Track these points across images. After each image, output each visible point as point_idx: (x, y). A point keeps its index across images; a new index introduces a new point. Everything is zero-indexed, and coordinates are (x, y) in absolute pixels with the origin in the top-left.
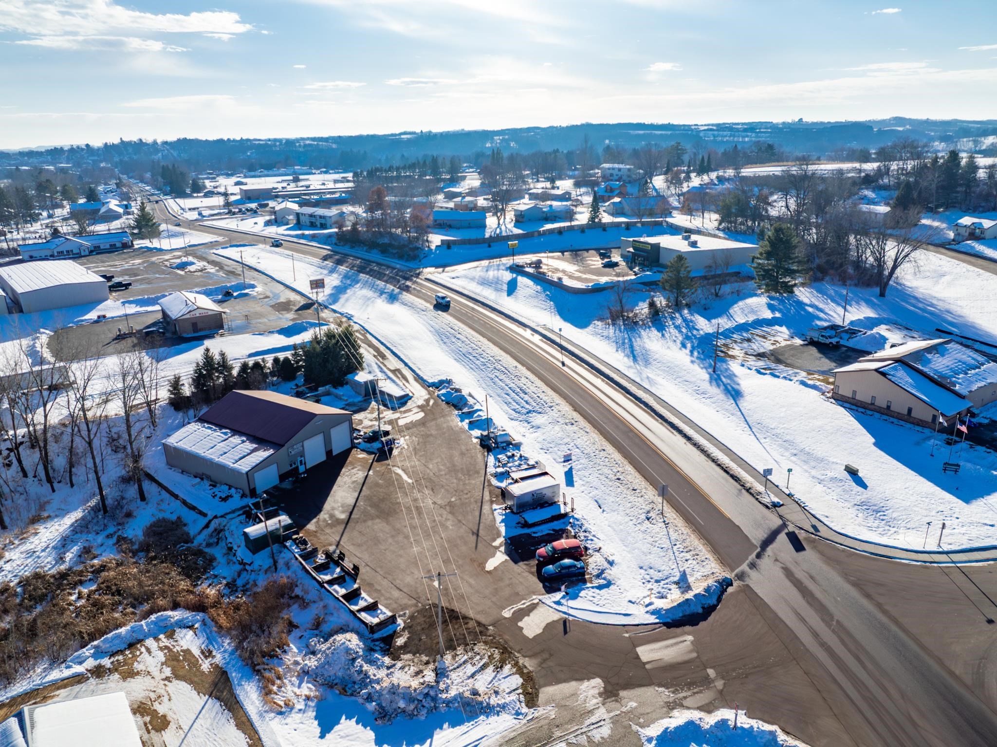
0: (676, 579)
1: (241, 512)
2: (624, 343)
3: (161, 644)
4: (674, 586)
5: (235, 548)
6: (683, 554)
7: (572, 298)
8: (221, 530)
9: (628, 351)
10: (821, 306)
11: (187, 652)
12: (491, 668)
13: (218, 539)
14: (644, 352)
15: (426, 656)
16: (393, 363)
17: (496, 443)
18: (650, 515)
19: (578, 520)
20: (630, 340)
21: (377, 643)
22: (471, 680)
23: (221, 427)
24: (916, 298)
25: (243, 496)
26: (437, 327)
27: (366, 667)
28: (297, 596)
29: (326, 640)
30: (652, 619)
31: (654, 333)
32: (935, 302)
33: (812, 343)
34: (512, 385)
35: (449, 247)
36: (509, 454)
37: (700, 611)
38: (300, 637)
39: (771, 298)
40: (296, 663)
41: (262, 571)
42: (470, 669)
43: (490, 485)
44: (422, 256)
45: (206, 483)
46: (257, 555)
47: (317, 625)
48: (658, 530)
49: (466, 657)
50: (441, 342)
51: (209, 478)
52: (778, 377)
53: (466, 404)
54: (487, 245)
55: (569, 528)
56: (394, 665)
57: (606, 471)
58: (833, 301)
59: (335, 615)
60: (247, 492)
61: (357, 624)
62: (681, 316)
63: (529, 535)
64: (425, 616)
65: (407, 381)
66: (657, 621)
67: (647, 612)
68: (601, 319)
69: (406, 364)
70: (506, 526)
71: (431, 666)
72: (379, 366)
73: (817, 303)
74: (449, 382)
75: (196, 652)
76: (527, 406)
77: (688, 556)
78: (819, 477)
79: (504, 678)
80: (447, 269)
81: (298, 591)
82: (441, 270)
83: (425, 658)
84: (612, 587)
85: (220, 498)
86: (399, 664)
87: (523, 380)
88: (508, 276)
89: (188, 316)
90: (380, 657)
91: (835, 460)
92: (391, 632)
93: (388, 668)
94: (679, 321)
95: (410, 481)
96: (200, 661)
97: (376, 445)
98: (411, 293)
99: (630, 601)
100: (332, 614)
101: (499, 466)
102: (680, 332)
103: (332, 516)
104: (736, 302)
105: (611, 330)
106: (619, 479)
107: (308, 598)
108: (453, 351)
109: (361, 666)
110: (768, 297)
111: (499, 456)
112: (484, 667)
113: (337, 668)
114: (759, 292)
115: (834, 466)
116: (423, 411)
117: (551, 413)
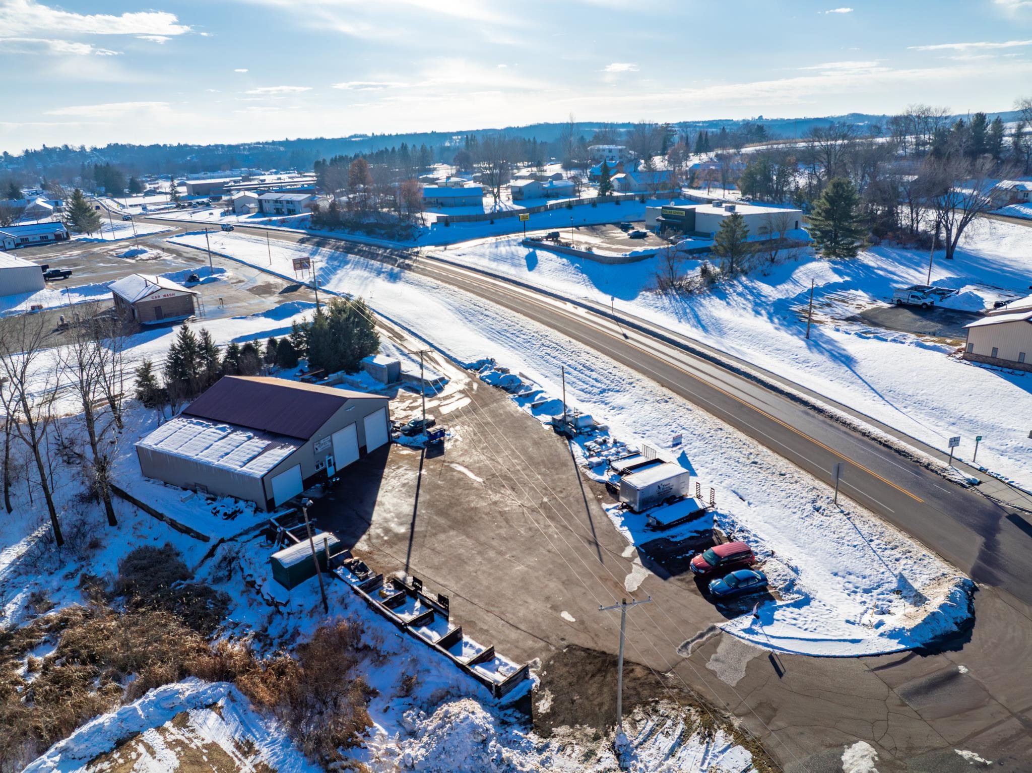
0: (894, 585)
1: (257, 532)
2: (685, 313)
3: (170, 738)
4: (893, 597)
5: (259, 582)
6: (887, 553)
7: (606, 269)
8: (234, 559)
9: (693, 321)
10: (890, 268)
11: (213, 747)
12: (694, 740)
13: (230, 571)
14: (713, 321)
15: (592, 726)
16: (415, 345)
17: (576, 427)
18: (818, 504)
19: (725, 517)
20: (692, 310)
21: (509, 712)
22: (671, 761)
23: (216, 421)
24: (986, 260)
25: (257, 510)
26: (457, 305)
27: (506, 753)
28: (366, 647)
29: (429, 714)
30: (894, 645)
31: (716, 301)
32: (1008, 263)
33: (900, 305)
34: (570, 362)
35: (447, 224)
36: (600, 440)
37: (955, 628)
38: (386, 711)
39: (834, 262)
40: (390, 753)
41: (305, 612)
42: (665, 743)
43: (588, 479)
44: (417, 234)
45: (202, 495)
46: (293, 590)
47: (407, 688)
48: (837, 523)
49: (650, 724)
50: (465, 320)
51: (205, 489)
52: (886, 340)
53: (520, 386)
54: (489, 222)
55: (715, 527)
56: (547, 746)
57: (733, 453)
58: (901, 264)
59: (434, 672)
60: (263, 504)
61: (472, 684)
62: (741, 283)
63: (666, 541)
64: (566, 665)
65: (438, 364)
66: (902, 647)
67: (881, 635)
68: (649, 290)
69: (431, 345)
70: (630, 529)
71: (604, 742)
72: (398, 349)
73: (885, 266)
74: (492, 362)
75: (228, 747)
76: (599, 385)
77: (897, 554)
78: (998, 447)
79: (722, 752)
80: (449, 247)
81: (366, 639)
82: (442, 248)
83: (591, 731)
84: (812, 603)
85: (225, 514)
86: (555, 744)
87: (583, 354)
88: (524, 251)
89: (149, 299)
90: (521, 734)
91: (1010, 427)
92: (524, 693)
93: (540, 751)
94: (740, 289)
95: (480, 480)
96: (237, 763)
97: (421, 438)
98: (414, 271)
99: (848, 621)
100: (428, 671)
101: (591, 456)
102: (747, 299)
103: (387, 531)
104: (796, 268)
105: (666, 301)
106: (755, 463)
107: (384, 648)
108: (483, 329)
109: (499, 752)
110: (829, 261)
111: (588, 444)
112: (683, 738)
113: (461, 757)
114: (818, 256)
115: (1012, 434)
116: (467, 396)
117: (634, 391)
